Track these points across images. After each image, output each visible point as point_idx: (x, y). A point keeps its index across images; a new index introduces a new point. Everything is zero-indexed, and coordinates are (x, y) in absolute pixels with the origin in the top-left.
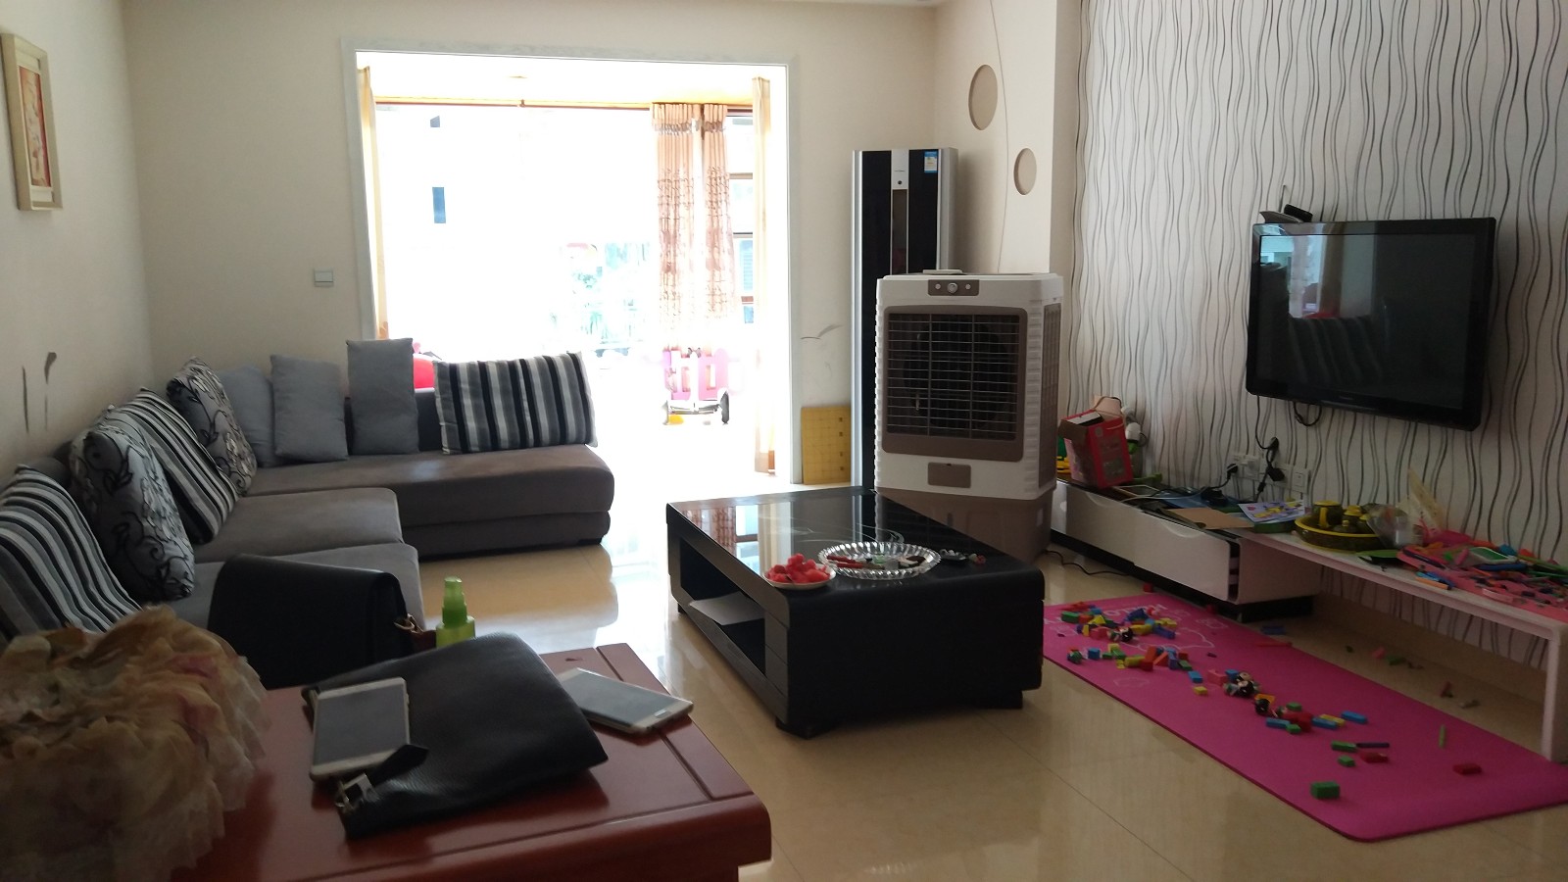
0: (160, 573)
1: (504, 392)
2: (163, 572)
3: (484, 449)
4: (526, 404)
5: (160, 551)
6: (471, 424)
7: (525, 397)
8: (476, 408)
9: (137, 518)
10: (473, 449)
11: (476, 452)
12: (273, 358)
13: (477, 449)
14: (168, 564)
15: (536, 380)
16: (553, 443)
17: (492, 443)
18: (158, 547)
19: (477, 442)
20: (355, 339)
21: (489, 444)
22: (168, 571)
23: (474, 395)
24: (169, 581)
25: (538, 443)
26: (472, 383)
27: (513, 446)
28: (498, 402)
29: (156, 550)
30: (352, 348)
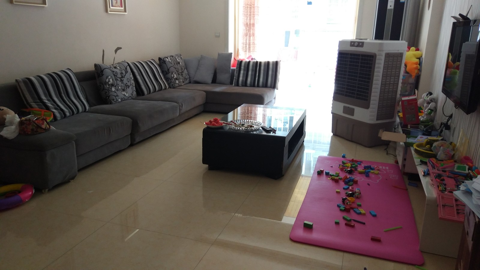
0: (106, 98)
1: (252, 70)
2: (107, 98)
3: (243, 86)
4: (257, 74)
5: (108, 93)
6: (241, 79)
7: (258, 72)
8: (244, 74)
9: (103, 85)
10: (240, 85)
11: (240, 86)
12: (201, 56)
13: (241, 86)
14: (109, 96)
15: (262, 68)
16: (263, 87)
17: (245, 84)
18: (108, 92)
19: (241, 83)
20: (221, 52)
21: (244, 84)
22: (109, 98)
23: (244, 70)
24: (108, 100)
25: (258, 86)
26: (244, 67)
27: (251, 86)
28: (250, 73)
29: (107, 92)
30: (219, 55)
